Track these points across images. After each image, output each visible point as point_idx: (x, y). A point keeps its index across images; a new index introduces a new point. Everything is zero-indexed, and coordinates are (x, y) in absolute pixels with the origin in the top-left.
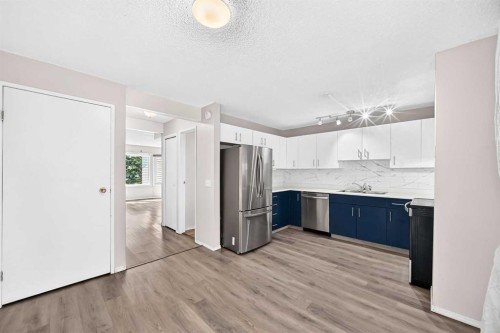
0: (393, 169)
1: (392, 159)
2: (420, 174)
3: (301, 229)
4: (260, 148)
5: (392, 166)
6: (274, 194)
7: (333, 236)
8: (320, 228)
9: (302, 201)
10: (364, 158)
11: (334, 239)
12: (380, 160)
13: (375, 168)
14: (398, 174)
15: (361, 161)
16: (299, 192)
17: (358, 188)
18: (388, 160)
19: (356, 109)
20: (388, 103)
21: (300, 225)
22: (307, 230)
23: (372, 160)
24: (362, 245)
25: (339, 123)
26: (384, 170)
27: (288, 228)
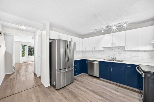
0: (126, 51)
1: (126, 47)
2: (139, 53)
3: (88, 75)
4: (70, 42)
5: (126, 49)
7: (100, 78)
8: (95, 75)
9: (88, 63)
10: (113, 46)
11: (101, 80)
12: (120, 47)
13: (118, 50)
14: (128, 53)
16: (87, 60)
17: (111, 59)
19: (110, 25)
20: (125, 21)
21: (87, 73)
22: (90, 75)
23: (117, 47)
24: (113, 84)
25: (103, 31)
26: (122, 51)
27: (83, 74)
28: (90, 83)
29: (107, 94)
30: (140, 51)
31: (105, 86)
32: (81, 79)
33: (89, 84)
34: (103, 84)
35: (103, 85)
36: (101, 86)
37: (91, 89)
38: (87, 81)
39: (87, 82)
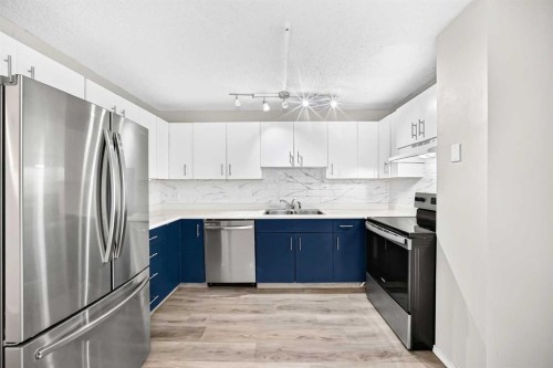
1: (330, 168)
3: (205, 285)
6: (152, 233)
7: (260, 286)
9: (206, 236)
10: (297, 165)
11: (263, 291)
12: (310, 169)
15: (293, 168)
18: (325, 168)
21: (201, 279)
22: (214, 285)
23: (303, 168)
25: (266, 108)
26: (314, 181)
27: (180, 289)
28: (235, 322)
29: (312, 338)
30: (352, 181)
31: (289, 308)
32: (186, 318)
33: (231, 327)
34: (278, 304)
35: (280, 308)
36: (280, 314)
37: (252, 346)
38: (215, 316)
39: (218, 322)
